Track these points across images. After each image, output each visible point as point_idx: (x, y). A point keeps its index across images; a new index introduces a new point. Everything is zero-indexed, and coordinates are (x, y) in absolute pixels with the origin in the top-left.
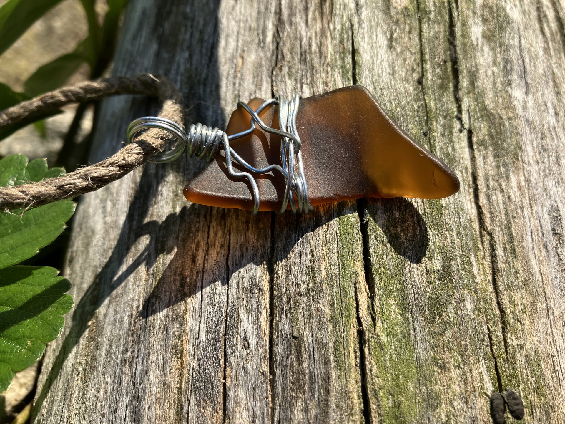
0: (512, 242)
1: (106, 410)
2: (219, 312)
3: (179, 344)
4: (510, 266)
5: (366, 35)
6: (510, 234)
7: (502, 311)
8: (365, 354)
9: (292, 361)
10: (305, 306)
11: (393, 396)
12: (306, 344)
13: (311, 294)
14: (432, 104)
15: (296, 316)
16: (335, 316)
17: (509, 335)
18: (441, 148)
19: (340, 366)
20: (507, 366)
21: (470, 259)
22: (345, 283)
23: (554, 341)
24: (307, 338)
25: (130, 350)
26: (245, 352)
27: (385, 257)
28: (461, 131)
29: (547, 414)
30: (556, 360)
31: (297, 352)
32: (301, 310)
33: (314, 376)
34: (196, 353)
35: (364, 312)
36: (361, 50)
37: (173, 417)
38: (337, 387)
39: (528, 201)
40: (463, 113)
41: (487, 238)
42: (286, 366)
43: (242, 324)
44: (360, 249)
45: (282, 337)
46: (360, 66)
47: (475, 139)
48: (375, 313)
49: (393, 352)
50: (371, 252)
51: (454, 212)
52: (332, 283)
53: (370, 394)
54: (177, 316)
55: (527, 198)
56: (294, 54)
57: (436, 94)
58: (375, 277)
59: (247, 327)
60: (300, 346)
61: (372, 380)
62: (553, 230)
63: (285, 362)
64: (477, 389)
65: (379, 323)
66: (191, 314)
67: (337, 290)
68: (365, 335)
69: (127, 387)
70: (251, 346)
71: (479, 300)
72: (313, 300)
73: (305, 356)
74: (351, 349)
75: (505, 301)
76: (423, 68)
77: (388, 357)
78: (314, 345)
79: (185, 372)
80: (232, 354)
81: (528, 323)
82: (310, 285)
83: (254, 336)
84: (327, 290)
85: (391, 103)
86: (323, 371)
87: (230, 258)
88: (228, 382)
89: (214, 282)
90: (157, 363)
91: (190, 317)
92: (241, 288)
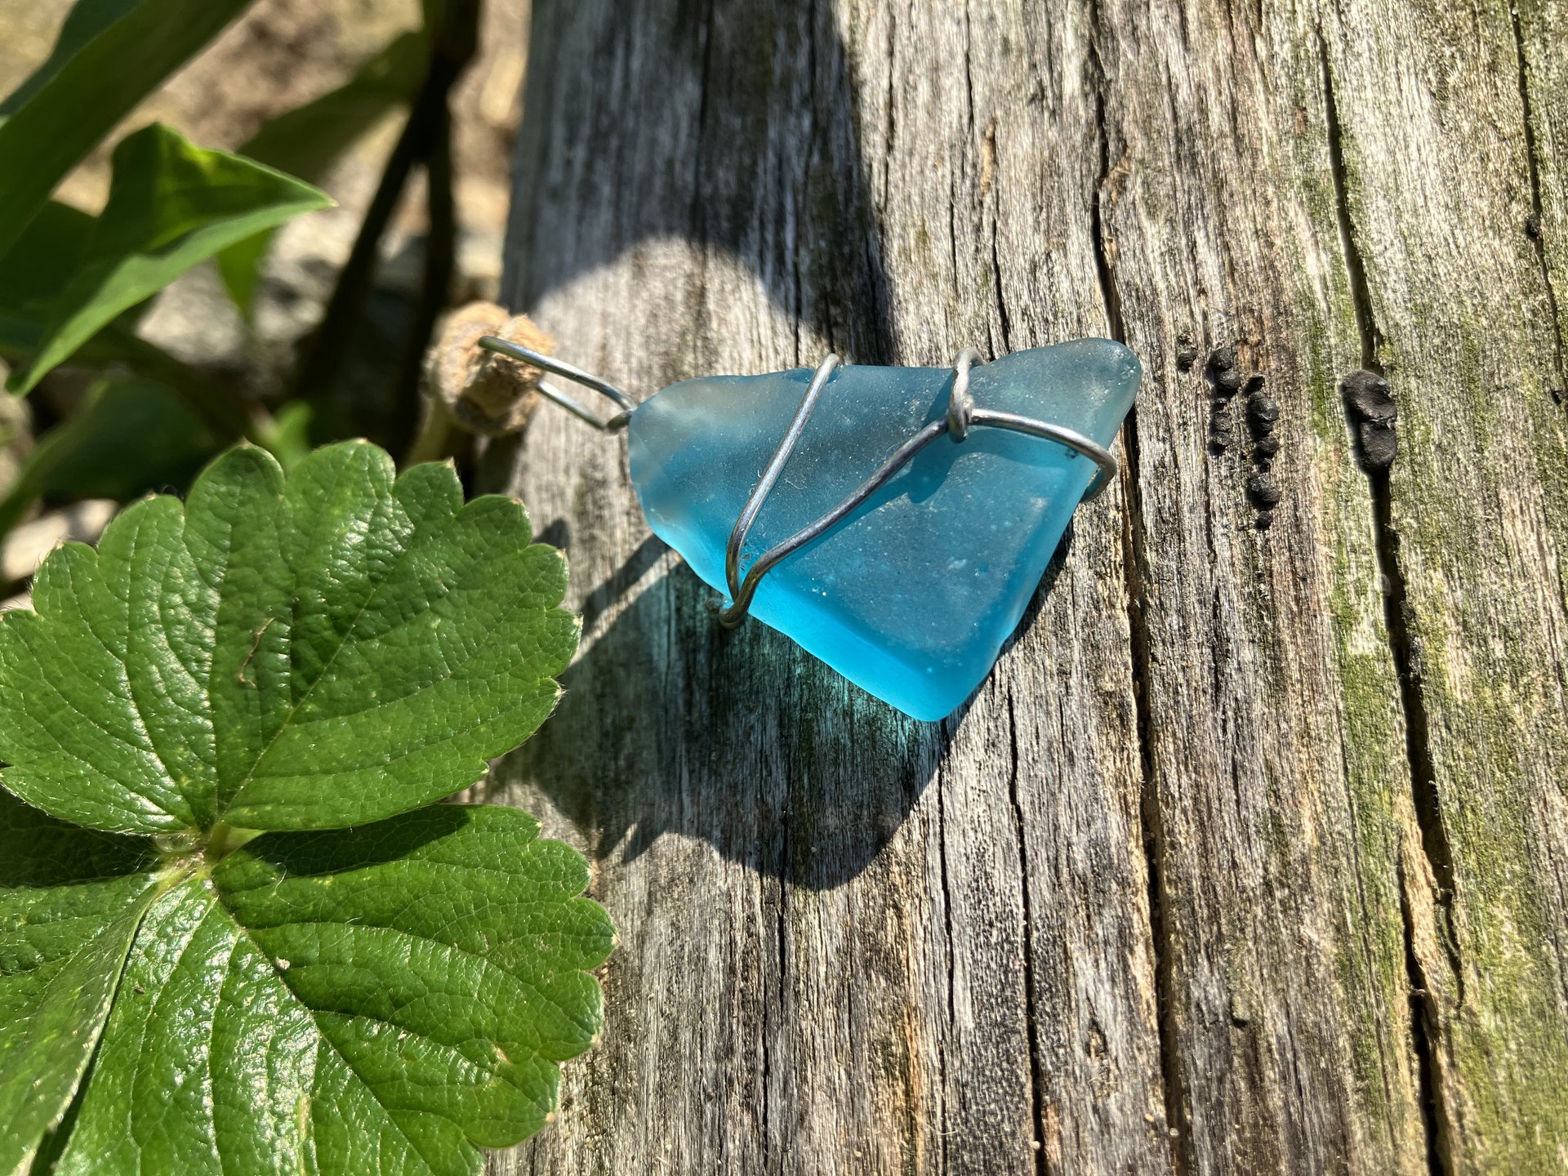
2: (1006, 947)
3: (894, 1038)
5: (1367, 78)
8: (1439, 1067)
9: (1235, 1090)
10: (1260, 930)
12: (1273, 1040)
13: (1278, 894)
15: (1237, 961)
16: (1350, 960)
19: (1374, 1105)
22: (1371, 860)
24: (1275, 1026)
25: (740, 1048)
26: (1097, 1064)
27: (1473, 779)
31: (1248, 1064)
32: (1250, 944)
33: (1304, 1133)
34: (948, 1066)
35: (1426, 944)
36: (1357, 129)
38: (1370, 1163)
42: (1220, 1104)
43: (1081, 982)
44: (1403, 758)
45: (1202, 1021)
46: (1358, 181)
48: (1457, 946)
49: (1515, 1058)
50: (1436, 765)
52: (1335, 862)
54: (878, 952)
56: (1155, 136)
58: (1453, 841)
59: (1097, 992)
60: (1255, 1049)
61: (1465, 1142)
63: (1215, 1093)
65: (1470, 977)
66: (920, 949)
67: (1350, 881)
68: (1436, 1013)
69: (744, 1159)
70: (1112, 1046)
72: (1284, 912)
73: (1270, 1074)
74: (1400, 1052)
76: (1536, 184)
77: (1502, 1075)
78: (1297, 1044)
79: (921, 1119)
80: (1058, 1069)
82: (1272, 869)
83: (1119, 1018)
84: (1321, 882)
85: (1461, 302)
86: (1327, 1117)
87: (1021, 782)
88: (1053, 1148)
89: (981, 856)
90: (832, 1092)
91: (917, 958)
92: (1065, 876)
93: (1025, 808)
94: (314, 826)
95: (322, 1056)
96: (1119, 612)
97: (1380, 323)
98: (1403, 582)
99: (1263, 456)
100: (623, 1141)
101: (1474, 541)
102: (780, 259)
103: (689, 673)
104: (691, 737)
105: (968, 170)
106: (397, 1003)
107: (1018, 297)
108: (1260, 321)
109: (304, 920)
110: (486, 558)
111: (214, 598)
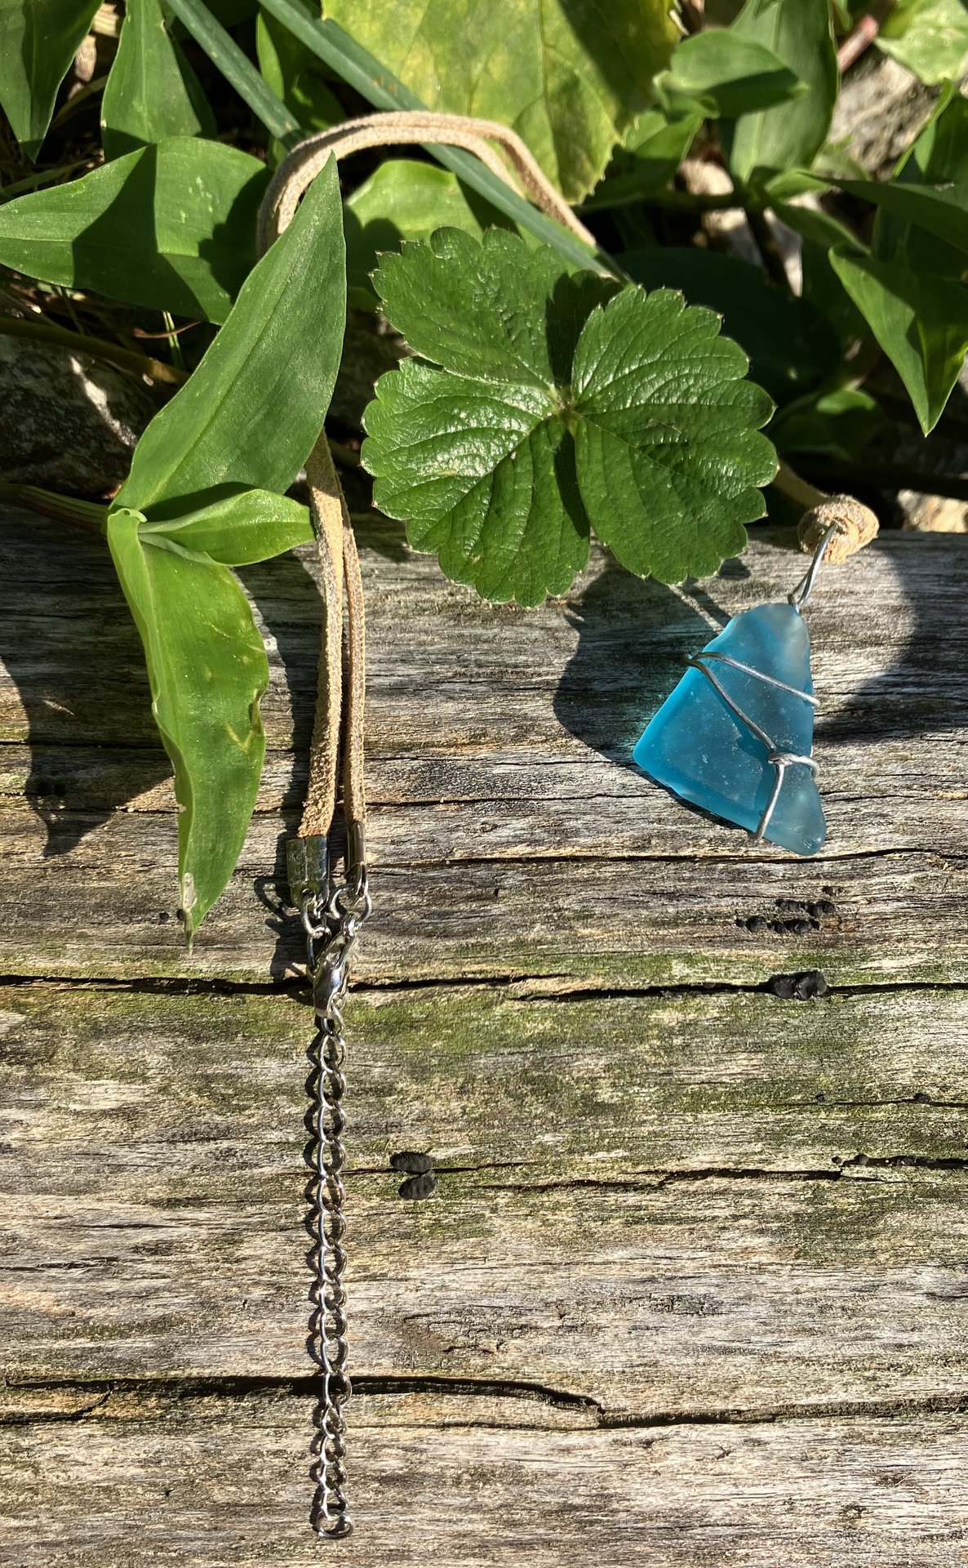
0: (649, 1221)
1: (404, 648)
2: (530, 789)
3: (488, 738)
4: (612, 1211)
6: (664, 1221)
7: (544, 1189)
8: (478, 985)
9: (467, 889)
10: (539, 905)
11: (426, 1020)
12: (490, 907)
13: (555, 914)
14: (879, 1115)
15: (525, 893)
16: (526, 945)
17: (510, 1194)
18: (800, 1123)
19: (462, 951)
20: (468, 1184)
21: (618, 1148)
22: (572, 961)
23: (507, 1266)
24: (496, 909)
25: (481, 671)
26: (478, 828)
27: (611, 1019)
28: (835, 1160)
29: (407, 1236)
30: (480, 1264)
31: (478, 896)
32: (533, 900)
33: (449, 918)
34: (477, 762)
35: (533, 985)
37: (396, 739)
38: (436, 947)
39: (724, 1262)
40: (870, 1169)
41: (655, 1180)
42: (461, 882)
43: (514, 822)
44: (622, 983)
45: (497, 876)
46: (944, 996)
47: (825, 1183)
48: (531, 1000)
49: (482, 1023)
50: (618, 1000)
51: (691, 1131)
52: (570, 943)
53: (426, 990)
54: (526, 732)
55: (729, 1262)
57: (901, 1125)
58: (582, 1004)
59: (510, 829)
60: (486, 899)
61: (445, 993)
62: (679, 1298)
63: (466, 879)
64: (436, 1136)
65: (518, 1005)
66: (528, 750)
67: (562, 949)
68: (502, 986)
69: (433, 673)
70: (487, 834)
71: (558, 1154)
72: (547, 917)
73: (475, 905)
74: (484, 967)
75: (558, 1196)
76: (952, 1105)
77: (474, 1015)
78: (488, 918)
79: (452, 750)
80: (476, 810)
81: (529, 1226)
82: (567, 913)
83: (499, 839)
84: (560, 936)
85: (870, 1044)
86: (456, 929)
87: (606, 799)
88: (441, 807)
89: (570, 779)
90: (464, 711)
91: (523, 749)
92: (562, 817)
93: (594, 800)
94: (578, 465)
95: (473, 478)
96: (691, 849)
97: (854, 997)
98: (711, 994)
99: (776, 926)
100: (436, 619)
101: (734, 1035)
102: (896, 685)
103: (659, 644)
104: (627, 645)
105: (947, 784)
106: (498, 511)
107: (866, 807)
108: (854, 931)
109: (534, 463)
110: (714, 537)
111: (693, 400)
